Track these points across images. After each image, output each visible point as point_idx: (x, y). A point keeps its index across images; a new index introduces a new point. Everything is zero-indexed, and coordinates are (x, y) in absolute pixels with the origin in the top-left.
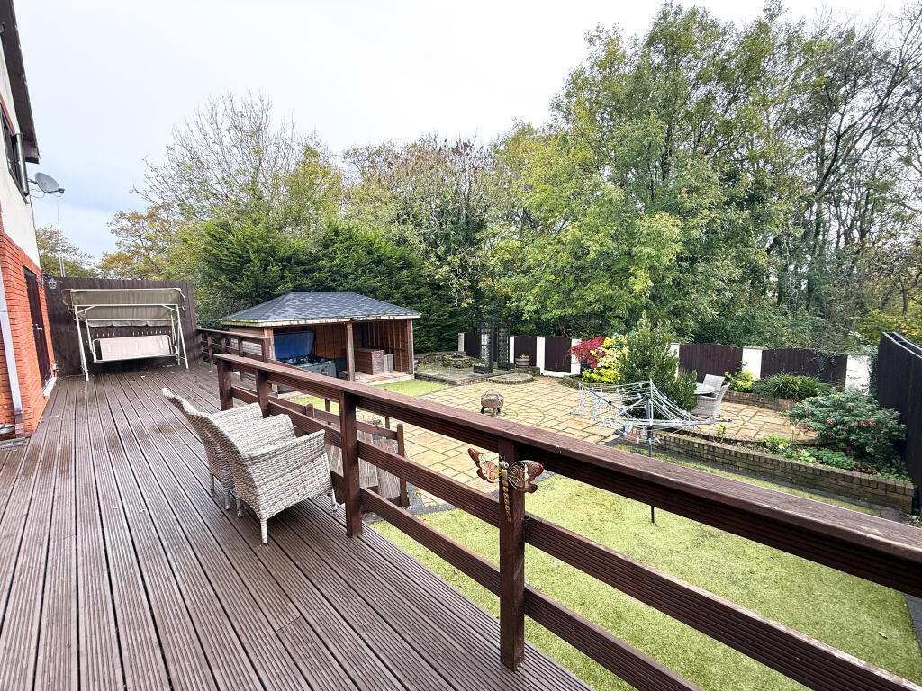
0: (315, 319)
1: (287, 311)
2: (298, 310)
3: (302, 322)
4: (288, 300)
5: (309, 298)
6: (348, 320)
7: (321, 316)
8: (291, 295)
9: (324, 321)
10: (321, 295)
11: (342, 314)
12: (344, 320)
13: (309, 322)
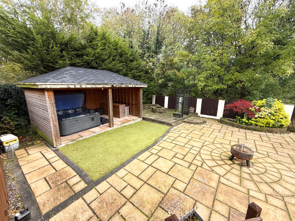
0: (88, 84)
1: (65, 77)
2: (74, 77)
3: (78, 86)
4: (67, 70)
5: (82, 71)
6: (110, 86)
7: (92, 82)
8: (69, 68)
9: (94, 86)
10: (90, 70)
11: (105, 82)
12: (107, 86)
13: (84, 86)
